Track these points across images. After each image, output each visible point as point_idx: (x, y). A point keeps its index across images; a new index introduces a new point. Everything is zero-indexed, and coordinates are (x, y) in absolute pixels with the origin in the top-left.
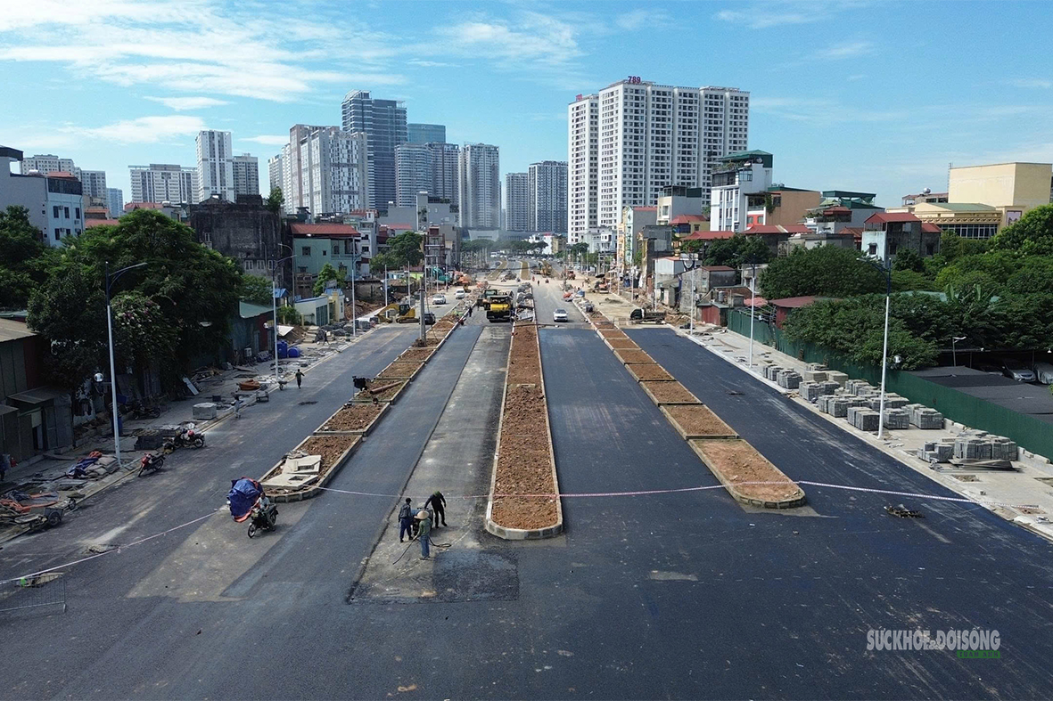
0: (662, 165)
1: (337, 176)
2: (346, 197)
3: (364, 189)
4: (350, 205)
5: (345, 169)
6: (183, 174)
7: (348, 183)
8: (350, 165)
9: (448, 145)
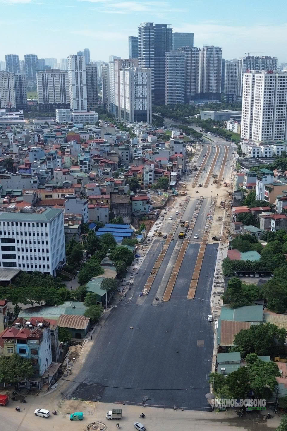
0: (282, 109)
1: (137, 90)
2: (141, 100)
3: (149, 96)
4: (143, 104)
5: (141, 87)
6: (61, 74)
7: (142, 94)
8: (143, 85)
9: (194, 48)
